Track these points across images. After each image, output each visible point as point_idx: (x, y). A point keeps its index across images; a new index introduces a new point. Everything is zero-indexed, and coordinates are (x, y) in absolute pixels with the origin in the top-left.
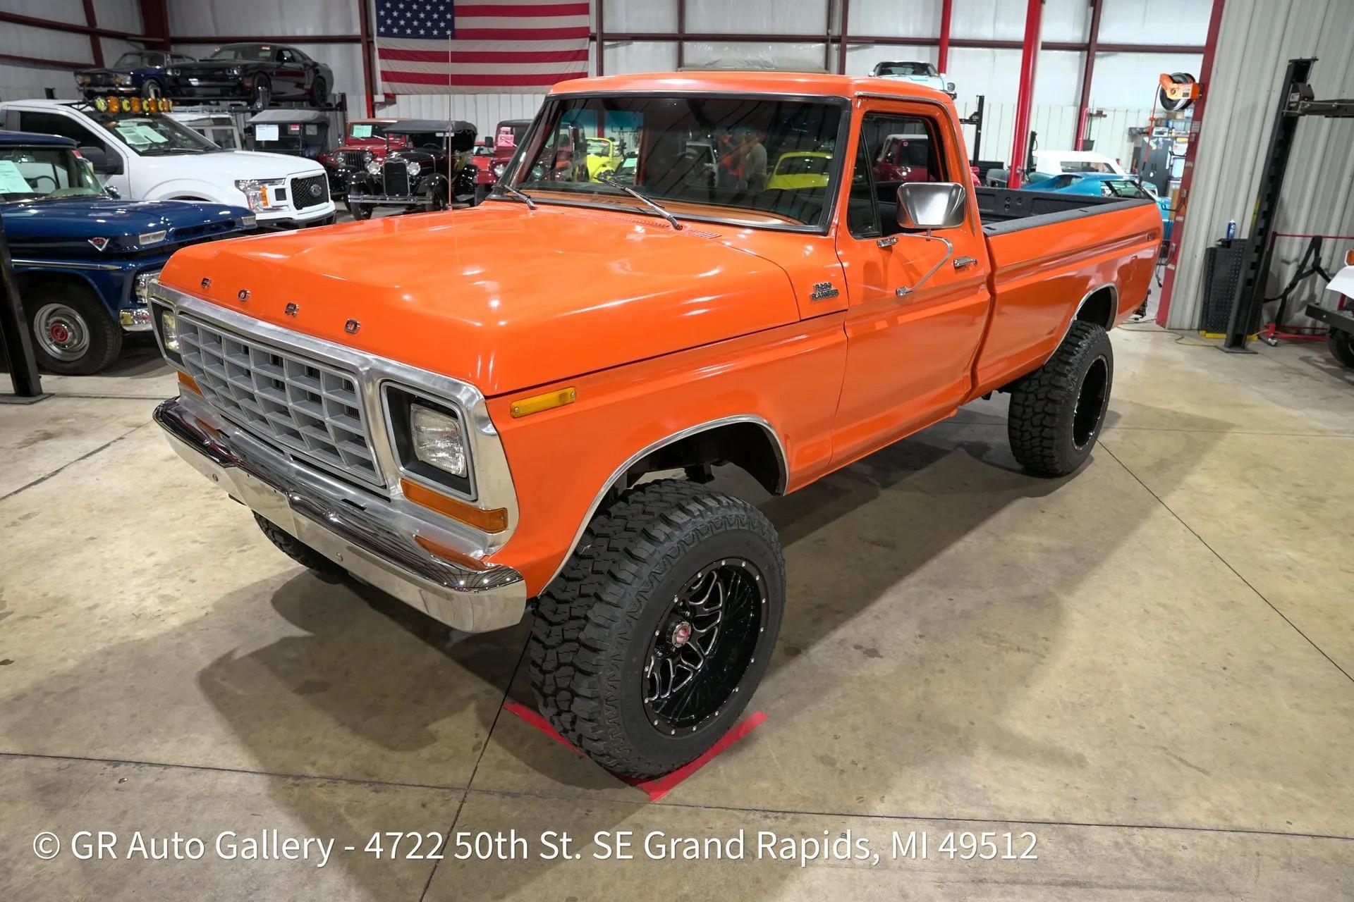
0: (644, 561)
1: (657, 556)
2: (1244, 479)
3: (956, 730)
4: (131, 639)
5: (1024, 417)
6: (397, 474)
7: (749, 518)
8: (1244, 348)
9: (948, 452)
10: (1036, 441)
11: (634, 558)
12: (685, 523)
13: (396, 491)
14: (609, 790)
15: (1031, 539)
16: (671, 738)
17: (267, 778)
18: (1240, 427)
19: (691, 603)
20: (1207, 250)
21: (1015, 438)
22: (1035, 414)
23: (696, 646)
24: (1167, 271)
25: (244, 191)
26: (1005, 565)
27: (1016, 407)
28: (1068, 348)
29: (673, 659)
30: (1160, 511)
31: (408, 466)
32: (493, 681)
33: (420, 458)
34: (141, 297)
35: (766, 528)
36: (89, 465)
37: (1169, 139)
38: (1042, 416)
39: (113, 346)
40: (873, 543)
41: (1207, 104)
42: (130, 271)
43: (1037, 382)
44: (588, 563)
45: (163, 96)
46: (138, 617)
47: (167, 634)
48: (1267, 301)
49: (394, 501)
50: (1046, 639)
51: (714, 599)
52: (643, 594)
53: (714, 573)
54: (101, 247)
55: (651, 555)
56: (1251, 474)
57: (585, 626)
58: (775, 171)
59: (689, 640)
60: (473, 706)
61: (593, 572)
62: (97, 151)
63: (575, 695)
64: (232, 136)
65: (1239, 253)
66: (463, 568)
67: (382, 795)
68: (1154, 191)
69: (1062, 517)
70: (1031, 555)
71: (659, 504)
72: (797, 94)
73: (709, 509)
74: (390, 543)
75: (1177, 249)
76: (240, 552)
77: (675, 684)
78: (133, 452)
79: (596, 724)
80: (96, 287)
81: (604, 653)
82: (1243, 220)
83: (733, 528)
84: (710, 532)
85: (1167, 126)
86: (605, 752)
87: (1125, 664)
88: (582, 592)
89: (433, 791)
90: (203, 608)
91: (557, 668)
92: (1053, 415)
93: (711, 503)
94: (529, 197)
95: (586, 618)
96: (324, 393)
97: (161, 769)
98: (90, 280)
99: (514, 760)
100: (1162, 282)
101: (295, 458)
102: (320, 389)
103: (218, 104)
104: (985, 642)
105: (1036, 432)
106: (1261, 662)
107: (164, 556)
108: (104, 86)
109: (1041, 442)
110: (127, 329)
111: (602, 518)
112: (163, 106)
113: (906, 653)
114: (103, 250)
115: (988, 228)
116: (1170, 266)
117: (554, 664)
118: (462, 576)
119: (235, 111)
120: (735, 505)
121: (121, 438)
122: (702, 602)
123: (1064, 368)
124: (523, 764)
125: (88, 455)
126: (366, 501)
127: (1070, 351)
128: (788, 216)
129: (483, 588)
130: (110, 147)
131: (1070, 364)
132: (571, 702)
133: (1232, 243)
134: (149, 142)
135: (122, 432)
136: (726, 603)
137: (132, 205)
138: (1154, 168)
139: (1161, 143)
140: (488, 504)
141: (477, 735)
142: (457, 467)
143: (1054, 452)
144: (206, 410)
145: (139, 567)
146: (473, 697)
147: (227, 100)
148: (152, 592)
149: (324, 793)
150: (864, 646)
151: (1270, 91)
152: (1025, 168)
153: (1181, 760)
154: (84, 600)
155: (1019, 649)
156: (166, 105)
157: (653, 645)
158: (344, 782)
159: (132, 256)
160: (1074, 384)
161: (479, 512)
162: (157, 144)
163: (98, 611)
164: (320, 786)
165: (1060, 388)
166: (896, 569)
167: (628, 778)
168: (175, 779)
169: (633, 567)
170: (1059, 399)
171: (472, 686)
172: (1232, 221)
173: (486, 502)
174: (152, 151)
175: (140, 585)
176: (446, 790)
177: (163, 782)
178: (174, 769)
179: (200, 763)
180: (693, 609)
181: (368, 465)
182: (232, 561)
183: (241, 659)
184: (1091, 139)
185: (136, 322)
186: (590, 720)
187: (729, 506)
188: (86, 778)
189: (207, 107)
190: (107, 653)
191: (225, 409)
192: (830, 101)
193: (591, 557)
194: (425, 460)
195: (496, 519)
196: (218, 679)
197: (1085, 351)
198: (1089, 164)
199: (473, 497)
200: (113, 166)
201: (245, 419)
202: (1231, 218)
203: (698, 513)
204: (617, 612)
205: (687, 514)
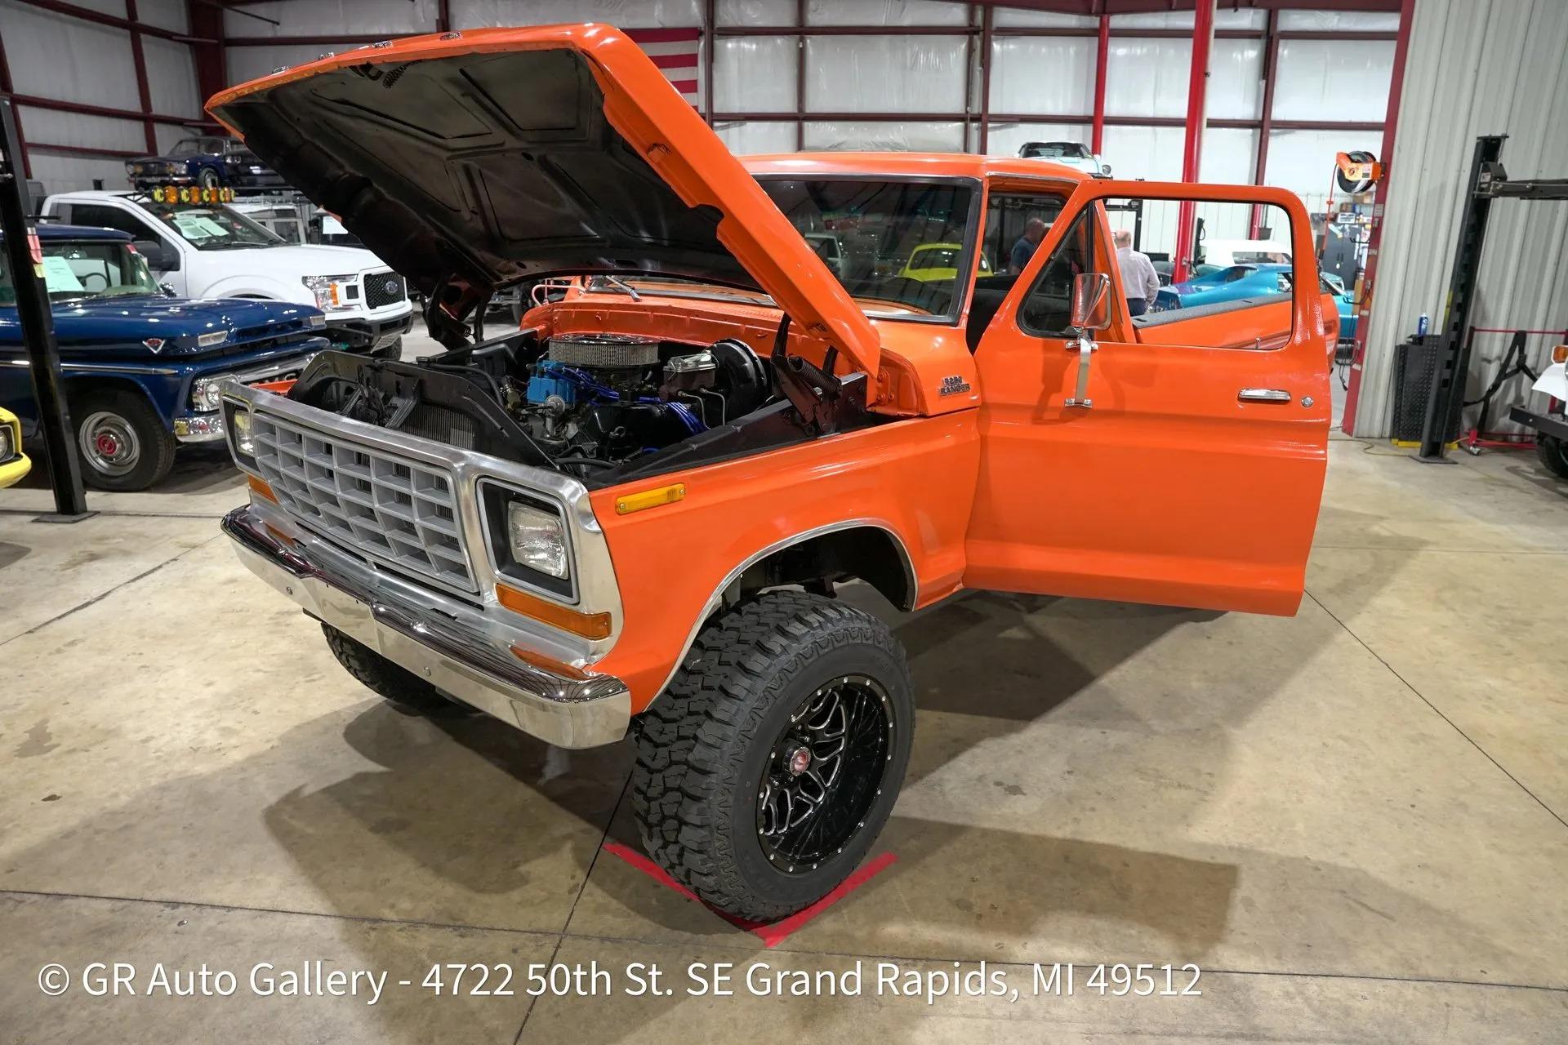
0: (758, 675)
1: (771, 670)
2: (1440, 601)
3: (1108, 872)
4: (189, 774)
6: (492, 578)
7: (873, 631)
8: (1442, 457)
11: (748, 672)
12: (804, 635)
13: (491, 599)
14: (720, 935)
15: (1195, 668)
16: (788, 876)
17: (342, 921)
18: (1436, 543)
19: (810, 727)
20: (1396, 347)
23: (816, 775)
24: (1352, 371)
25: (311, 289)
26: (1165, 695)
29: (791, 789)
30: (1342, 637)
31: (503, 570)
32: (591, 820)
33: (517, 560)
34: (198, 404)
36: (140, 589)
37: (1357, 226)
39: (165, 458)
40: (1016, 672)
41: (1390, 186)
42: (187, 375)
44: (699, 678)
45: (222, 186)
46: (196, 751)
47: (229, 769)
48: (1466, 404)
49: (489, 609)
50: (1210, 774)
51: (836, 725)
52: (757, 711)
53: (836, 693)
54: (156, 348)
55: (767, 669)
56: (1447, 595)
57: (694, 745)
58: (908, 265)
59: (808, 769)
60: (569, 845)
61: (703, 688)
62: (152, 245)
63: (682, 822)
64: (296, 229)
65: (1432, 350)
66: (564, 678)
67: (468, 939)
68: (1339, 285)
69: (1230, 643)
70: (1195, 684)
71: (776, 615)
72: (925, 175)
73: (829, 620)
74: (484, 654)
75: (1363, 346)
76: (307, 681)
77: (794, 819)
78: (188, 575)
79: (705, 856)
80: (149, 393)
81: (715, 775)
82: (1436, 315)
83: (856, 641)
84: (830, 644)
85: (1354, 211)
86: (716, 889)
87: (1300, 801)
88: (691, 709)
89: (524, 936)
90: (268, 741)
91: (663, 795)
93: (832, 614)
94: (633, 289)
95: (695, 738)
96: (415, 492)
97: (224, 912)
98: (143, 385)
99: (614, 904)
100: (1347, 385)
101: (379, 567)
102: (410, 488)
103: (281, 194)
104: (1142, 779)
106: (1454, 800)
107: (224, 686)
108: (157, 176)
110: (182, 439)
111: (712, 631)
112: (224, 195)
113: (1052, 791)
114: (158, 353)
115: (1139, 320)
116: (1355, 366)
117: (660, 789)
118: (561, 687)
119: (300, 202)
120: (858, 616)
121: (175, 560)
122: (822, 727)
124: (625, 908)
125: (138, 578)
126: (457, 610)
128: (915, 306)
129: (585, 699)
130: (166, 240)
132: (679, 831)
133: (1425, 341)
134: (209, 235)
135: (177, 552)
136: (851, 728)
137: (187, 303)
138: (1340, 258)
139: (1348, 230)
140: (591, 607)
141: (573, 877)
142: (558, 569)
144: (280, 518)
145: (196, 697)
146: (569, 837)
147: (291, 190)
148: (212, 724)
149: (404, 937)
150: (1005, 782)
151: (1460, 171)
152: (1192, 259)
153: (1363, 905)
154: (136, 732)
155: (1180, 786)
156: (227, 194)
157: (767, 771)
158: (426, 927)
159: (189, 359)
161: (582, 617)
162: (218, 238)
163: (152, 744)
164: (400, 930)
166: (1042, 700)
167: (742, 921)
168: (239, 923)
169: (746, 682)
171: (567, 824)
172: (1424, 315)
173: (588, 607)
174: (211, 244)
175: (197, 717)
176: (539, 935)
177: (226, 926)
178: (239, 912)
179: (266, 904)
180: (813, 734)
181: (461, 570)
182: (299, 691)
183: (311, 796)
184: (1268, 227)
185: (192, 432)
186: (700, 852)
187: (851, 619)
188: (142, 921)
189: (268, 197)
190: (163, 789)
191: (303, 515)
192: (960, 182)
193: (700, 672)
194: (523, 563)
195: (598, 625)
196: (285, 817)
198: (1265, 254)
199: (575, 600)
200: (168, 261)
201: (325, 525)
202: (1422, 311)
203: (817, 624)
204: (730, 731)
205: (805, 625)
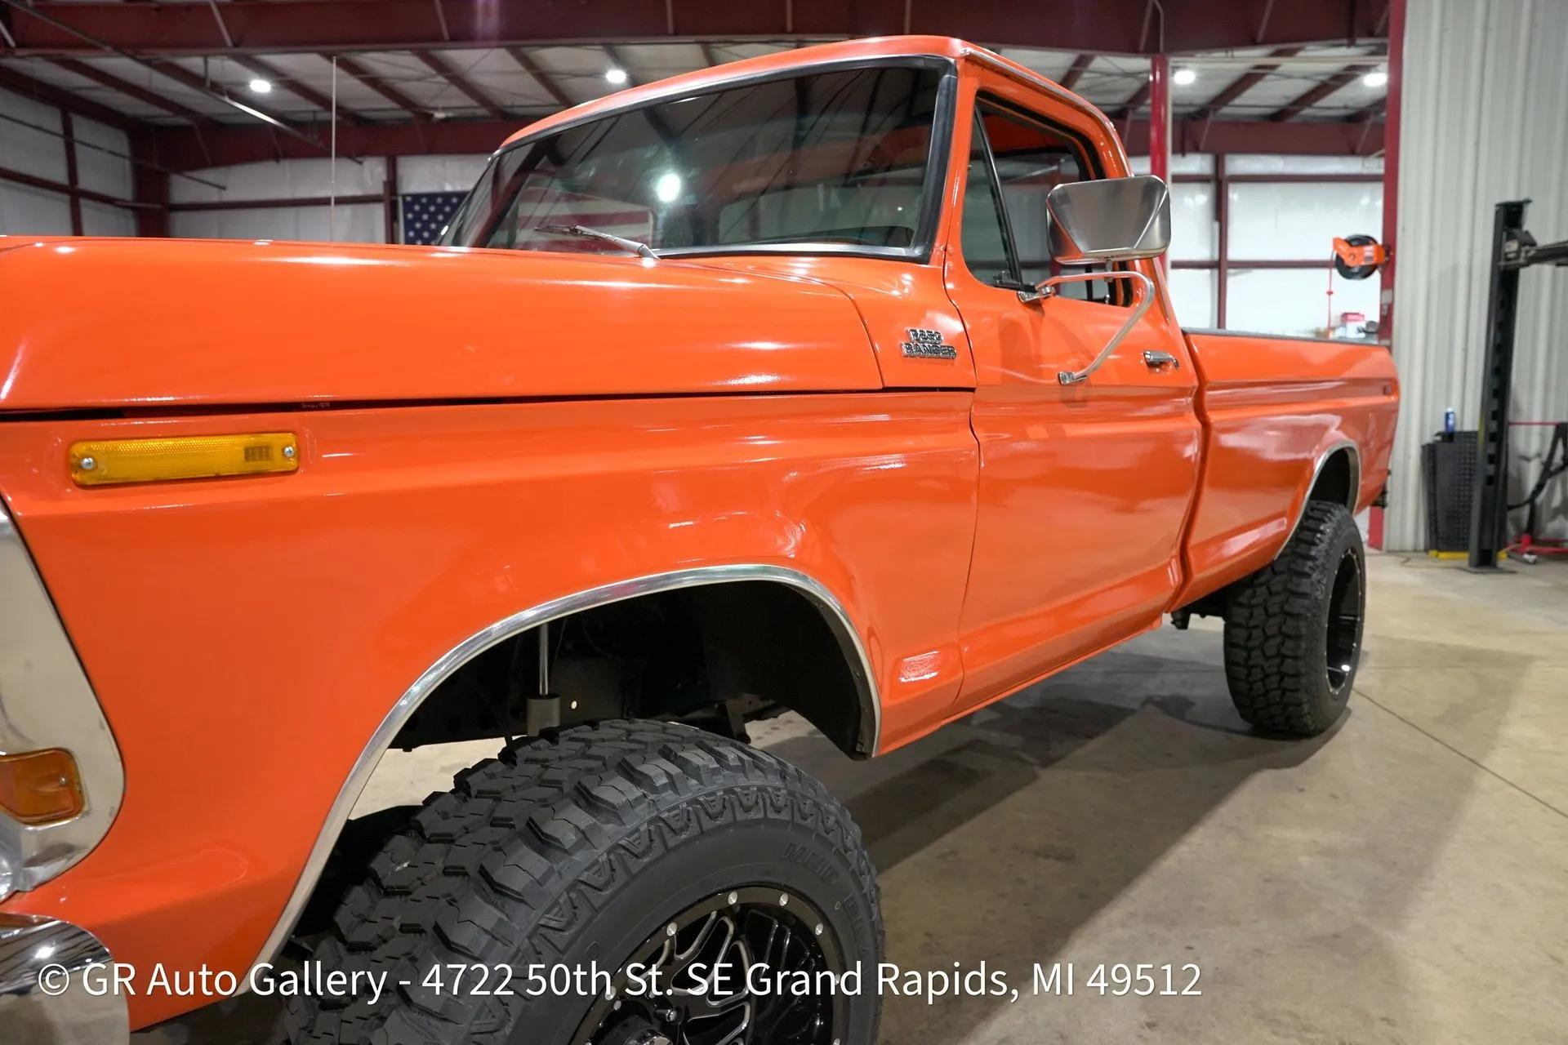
0: (521, 898)
1: (551, 885)
5: (1251, 644)
7: (791, 794)
8: (1495, 566)
9: (1132, 711)
10: (1273, 681)
11: (497, 890)
12: (630, 805)
15: (1297, 835)
20: (1423, 447)
21: (1238, 679)
22: (1267, 638)
26: (1267, 881)
27: (1235, 631)
28: (1307, 535)
30: (1485, 781)
35: (832, 818)
38: (1279, 640)
40: (1037, 853)
41: (1397, 269)
43: (1264, 589)
48: (1511, 508)
53: (727, 920)
55: (541, 882)
65: (1466, 448)
69: (1334, 796)
70: (1304, 860)
71: (583, 764)
73: (696, 773)
83: (753, 815)
84: (694, 824)
92: (1296, 637)
105: (1271, 666)
109: (1282, 680)
123: (1304, 565)
127: (1310, 539)
131: (1313, 559)
133: (1456, 438)
143: (1305, 697)
160: (1320, 586)
165: (1304, 595)
166: (1082, 896)
170: (1302, 611)
172: (1450, 410)
187: (742, 768)
197: (1331, 539)
202: (1447, 407)
203: (665, 780)
205: (638, 784)
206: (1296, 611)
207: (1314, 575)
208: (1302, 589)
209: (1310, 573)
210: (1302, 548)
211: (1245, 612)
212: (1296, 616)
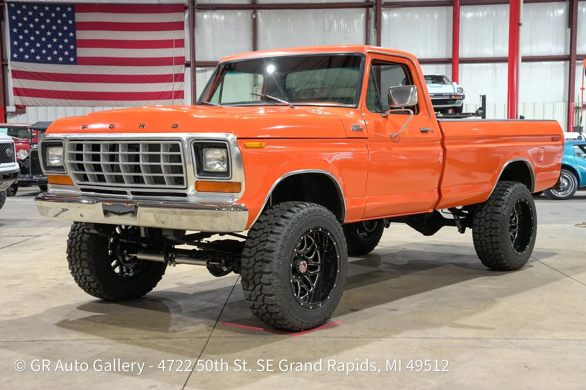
0: (289, 219)
6: (194, 179)
10: (489, 246)
11: (285, 217)
12: (304, 208)
13: (191, 189)
14: (274, 335)
15: (485, 286)
19: (306, 257)
22: (486, 229)
23: (309, 278)
26: (468, 292)
29: (299, 281)
31: (200, 174)
33: (205, 170)
38: (490, 230)
40: (396, 288)
43: (484, 212)
51: (316, 258)
55: (292, 217)
57: (267, 243)
61: (268, 225)
63: (263, 273)
69: (505, 281)
79: (271, 286)
81: (275, 252)
88: (264, 232)
89: (193, 338)
91: (255, 264)
92: (496, 228)
95: (267, 240)
96: (162, 152)
99: (228, 332)
101: (133, 193)
104: (452, 308)
105: (488, 240)
109: (492, 245)
113: (411, 310)
122: (311, 258)
123: (498, 203)
124: (232, 332)
127: (502, 193)
131: (503, 200)
132: (261, 277)
136: (322, 262)
141: (208, 329)
142: (223, 168)
146: (201, 322)
150: (390, 309)
161: (232, 184)
165: (499, 213)
169: (285, 221)
170: (498, 219)
173: (235, 180)
176: (200, 338)
180: (307, 260)
186: (269, 284)
192: (356, 55)
194: (208, 171)
195: (238, 187)
199: (230, 178)
201: (104, 183)
204: (280, 236)
206: (495, 219)
207: (503, 206)
208: (498, 211)
209: (501, 205)
210: (499, 197)
211: (478, 220)
212: (496, 221)
